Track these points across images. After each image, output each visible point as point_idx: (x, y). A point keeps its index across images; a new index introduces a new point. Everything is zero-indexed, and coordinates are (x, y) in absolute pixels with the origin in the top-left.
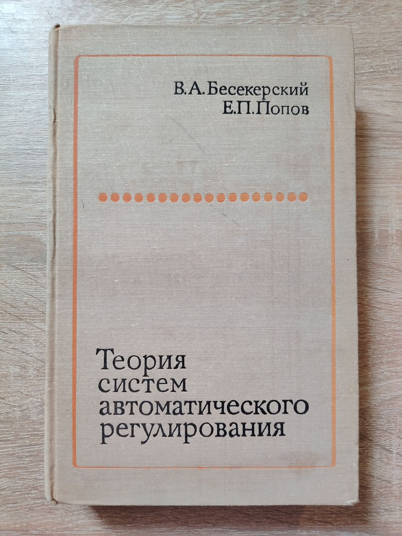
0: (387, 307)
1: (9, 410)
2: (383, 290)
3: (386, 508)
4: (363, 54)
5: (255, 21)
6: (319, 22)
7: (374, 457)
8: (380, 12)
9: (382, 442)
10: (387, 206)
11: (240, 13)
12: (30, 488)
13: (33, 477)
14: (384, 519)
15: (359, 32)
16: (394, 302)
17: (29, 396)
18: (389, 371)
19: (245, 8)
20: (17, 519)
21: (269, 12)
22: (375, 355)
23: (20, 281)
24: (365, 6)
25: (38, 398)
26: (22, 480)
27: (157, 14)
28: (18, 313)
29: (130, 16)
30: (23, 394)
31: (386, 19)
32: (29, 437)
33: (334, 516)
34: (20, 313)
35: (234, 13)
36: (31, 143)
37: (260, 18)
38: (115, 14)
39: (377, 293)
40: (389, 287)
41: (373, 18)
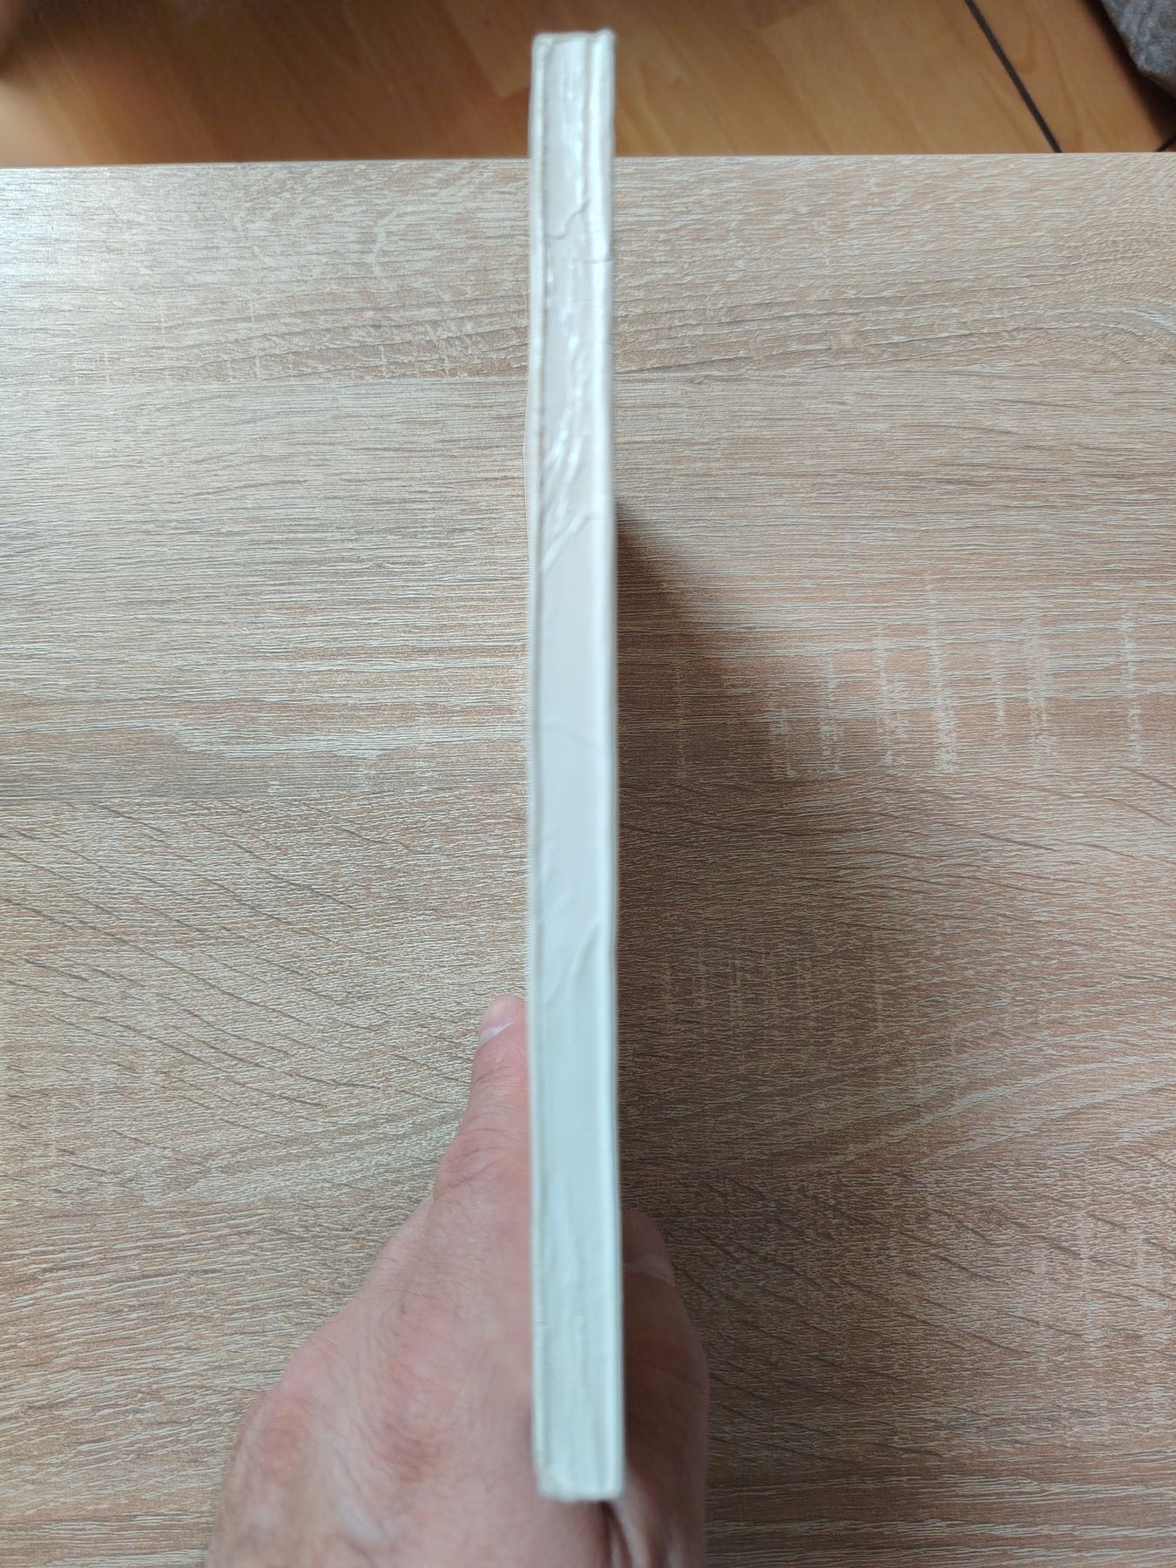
0: (1039, 884)
1: (86, 1183)
2: (1026, 844)
3: (1075, 1405)
4: (943, 296)
5: (685, 225)
6: (836, 226)
7: (1035, 1270)
8: (975, 203)
9: (1052, 1229)
10: (1021, 642)
11: (651, 206)
12: (140, 1395)
13: (150, 1365)
14: (1071, 1436)
15: (929, 247)
16: (1055, 873)
17: (142, 1142)
18: (1055, 1046)
19: (664, 196)
20: (102, 1488)
21: (719, 204)
22: (1017, 1006)
23: (123, 843)
24: (940, 192)
25: (165, 1148)
26: (119, 1373)
27: (459, 208)
28: (115, 927)
29: (394, 213)
30: (126, 1137)
31: (990, 219)
32: (138, 1255)
33: (942, 1434)
34: (121, 927)
35: (638, 206)
36: (154, 506)
37: (699, 217)
38: (358, 209)
39: (1011, 851)
40: (1040, 837)
41: (960, 216)
